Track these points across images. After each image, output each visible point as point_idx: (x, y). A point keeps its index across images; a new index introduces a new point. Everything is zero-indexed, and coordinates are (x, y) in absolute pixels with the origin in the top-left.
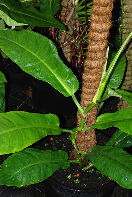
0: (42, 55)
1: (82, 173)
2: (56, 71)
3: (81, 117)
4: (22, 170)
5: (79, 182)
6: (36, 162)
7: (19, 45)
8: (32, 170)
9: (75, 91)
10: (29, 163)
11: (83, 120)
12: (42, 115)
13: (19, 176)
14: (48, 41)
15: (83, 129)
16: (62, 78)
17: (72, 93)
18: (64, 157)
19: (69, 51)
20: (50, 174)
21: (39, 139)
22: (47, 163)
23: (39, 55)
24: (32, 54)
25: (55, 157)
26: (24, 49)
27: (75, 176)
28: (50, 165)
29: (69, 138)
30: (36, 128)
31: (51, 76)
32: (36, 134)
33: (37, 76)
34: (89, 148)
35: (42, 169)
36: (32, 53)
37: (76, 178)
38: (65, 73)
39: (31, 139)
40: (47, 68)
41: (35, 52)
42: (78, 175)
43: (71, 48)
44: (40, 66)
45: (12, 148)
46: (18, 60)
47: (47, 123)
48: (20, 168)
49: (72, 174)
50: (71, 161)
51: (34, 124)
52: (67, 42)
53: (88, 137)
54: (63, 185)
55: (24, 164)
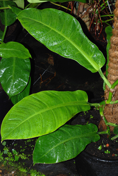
0: (67, 32)
1: (111, 143)
2: (82, 48)
3: (109, 91)
4: (55, 147)
5: (109, 152)
6: (68, 138)
7: (43, 25)
8: (65, 147)
9: (102, 66)
10: (62, 140)
11: (111, 94)
12: (70, 92)
13: (53, 154)
14: (72, 19)
15: (111, 102)
16: (88, 54)
17: (99, 68)
18: (94, 130)
19: (88, 20)
20: (82, 149)
21: (71, 117)
22: (79, 138)
23: (64, 33)
24: (57, 33)
25: (85, 131)
26: (48, 28)
27: (105, 146)
28: (81, 140)
29: (96, 108)
30: (66, 106)
31: (77, 53)
32: (67, 112)
33: (64, 54)
34: (117, 119)
35: (74, 145)
36: (57, 31)
37: (106, 149)
38: (91, 49)
39: (63, 118)
40: (73, 46)
41: (60, 30)
42: (108, 145)
43: (89, 17)
44: (65, 44)
45: (45, 129)
46: (44, 40)
47: (76, 100)
48: (53, 146)
49: (102, 145)
50: (100, 133)
51: (64, 103)
52: (85, 11)
53: (116, 109)
54: (94, 156)
55: (57, 142)
